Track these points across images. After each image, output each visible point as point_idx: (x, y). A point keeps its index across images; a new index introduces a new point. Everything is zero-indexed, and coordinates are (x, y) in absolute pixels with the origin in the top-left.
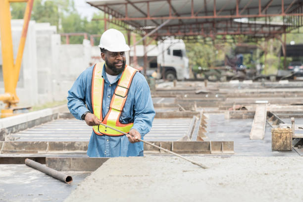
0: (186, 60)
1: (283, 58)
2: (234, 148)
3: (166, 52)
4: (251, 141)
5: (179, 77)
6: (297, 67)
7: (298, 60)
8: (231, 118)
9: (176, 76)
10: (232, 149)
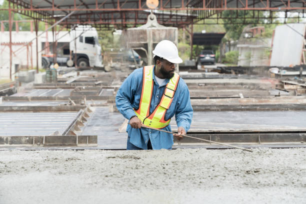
0: (98, 48)
1: (195, 46)
2: (98, 141)
3: (78, 40)
4: (119, 134)
5: (92, 65)
6: (208, 55)
7: (210, 49)
8: (115, 112)
9: (88, 64)
10: (96, 143)
